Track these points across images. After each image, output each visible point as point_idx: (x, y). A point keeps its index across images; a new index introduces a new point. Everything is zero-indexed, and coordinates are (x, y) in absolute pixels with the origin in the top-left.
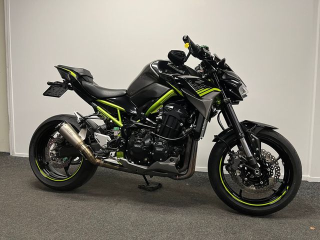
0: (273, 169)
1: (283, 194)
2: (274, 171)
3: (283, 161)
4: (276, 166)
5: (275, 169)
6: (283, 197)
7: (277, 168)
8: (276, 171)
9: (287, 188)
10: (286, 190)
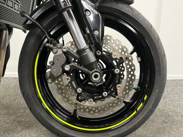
0: (124, 70)
1: (138, 109)
2: (125, 73)
3: (138, 56)
4: (128, 64)
5: (128, 69)
6: (138, 113)
7: (131, 67)
8: (129, 73)
9: (145, 98)
10: (143, 101)
